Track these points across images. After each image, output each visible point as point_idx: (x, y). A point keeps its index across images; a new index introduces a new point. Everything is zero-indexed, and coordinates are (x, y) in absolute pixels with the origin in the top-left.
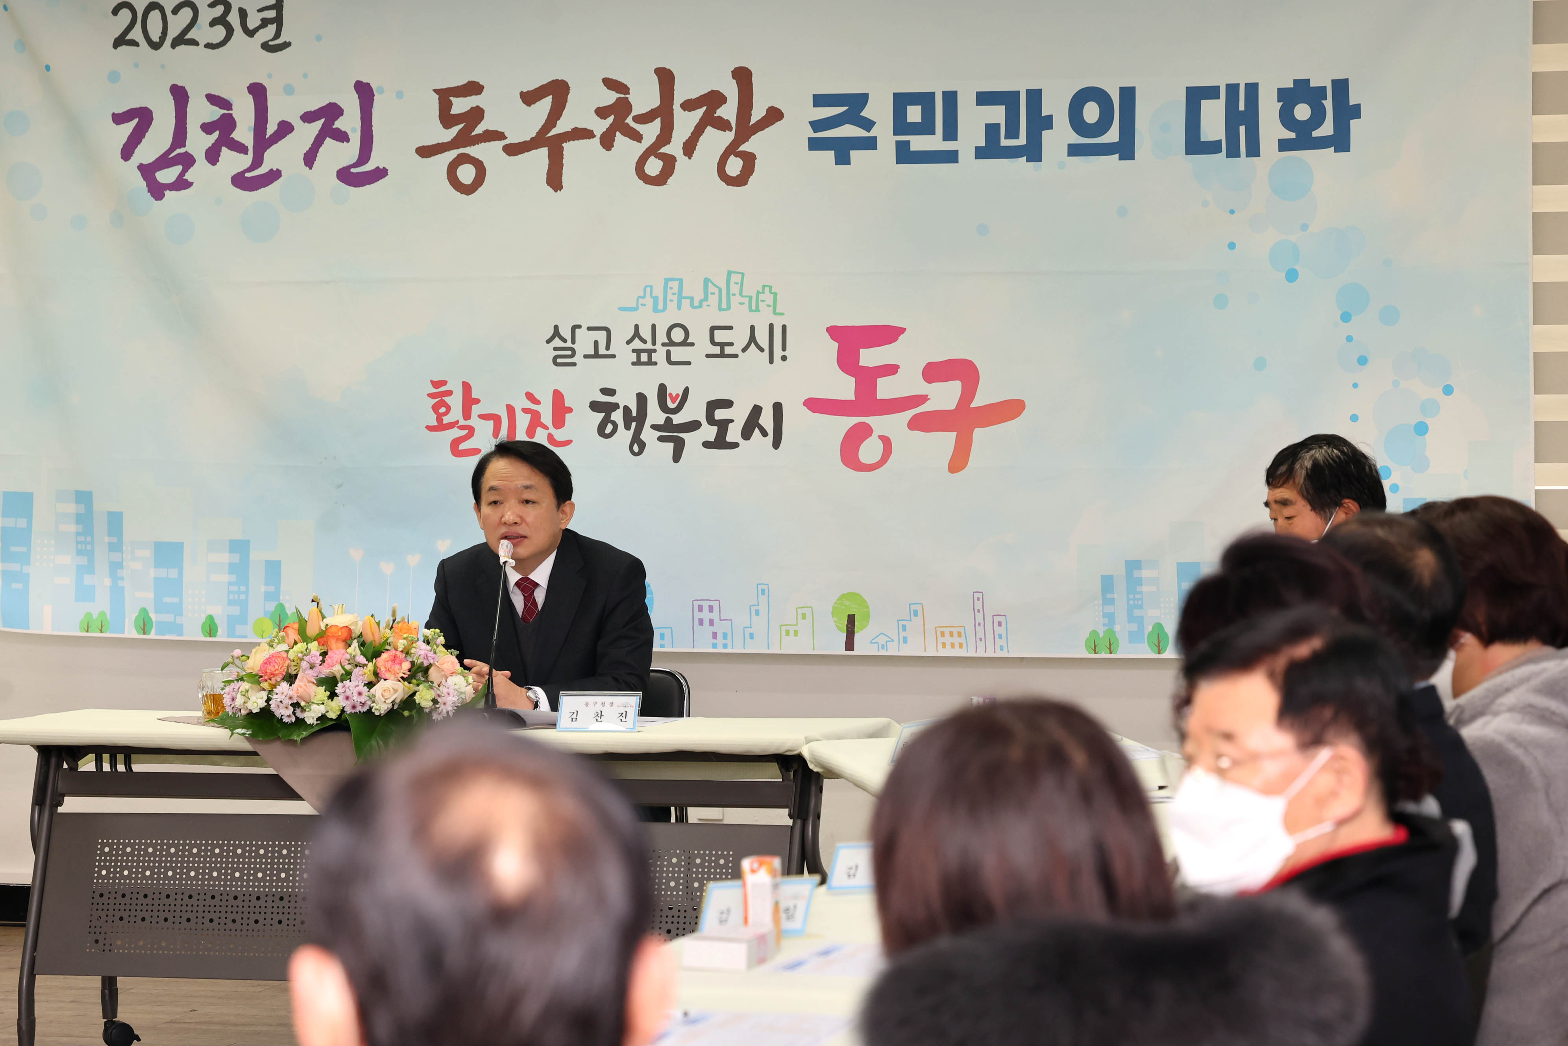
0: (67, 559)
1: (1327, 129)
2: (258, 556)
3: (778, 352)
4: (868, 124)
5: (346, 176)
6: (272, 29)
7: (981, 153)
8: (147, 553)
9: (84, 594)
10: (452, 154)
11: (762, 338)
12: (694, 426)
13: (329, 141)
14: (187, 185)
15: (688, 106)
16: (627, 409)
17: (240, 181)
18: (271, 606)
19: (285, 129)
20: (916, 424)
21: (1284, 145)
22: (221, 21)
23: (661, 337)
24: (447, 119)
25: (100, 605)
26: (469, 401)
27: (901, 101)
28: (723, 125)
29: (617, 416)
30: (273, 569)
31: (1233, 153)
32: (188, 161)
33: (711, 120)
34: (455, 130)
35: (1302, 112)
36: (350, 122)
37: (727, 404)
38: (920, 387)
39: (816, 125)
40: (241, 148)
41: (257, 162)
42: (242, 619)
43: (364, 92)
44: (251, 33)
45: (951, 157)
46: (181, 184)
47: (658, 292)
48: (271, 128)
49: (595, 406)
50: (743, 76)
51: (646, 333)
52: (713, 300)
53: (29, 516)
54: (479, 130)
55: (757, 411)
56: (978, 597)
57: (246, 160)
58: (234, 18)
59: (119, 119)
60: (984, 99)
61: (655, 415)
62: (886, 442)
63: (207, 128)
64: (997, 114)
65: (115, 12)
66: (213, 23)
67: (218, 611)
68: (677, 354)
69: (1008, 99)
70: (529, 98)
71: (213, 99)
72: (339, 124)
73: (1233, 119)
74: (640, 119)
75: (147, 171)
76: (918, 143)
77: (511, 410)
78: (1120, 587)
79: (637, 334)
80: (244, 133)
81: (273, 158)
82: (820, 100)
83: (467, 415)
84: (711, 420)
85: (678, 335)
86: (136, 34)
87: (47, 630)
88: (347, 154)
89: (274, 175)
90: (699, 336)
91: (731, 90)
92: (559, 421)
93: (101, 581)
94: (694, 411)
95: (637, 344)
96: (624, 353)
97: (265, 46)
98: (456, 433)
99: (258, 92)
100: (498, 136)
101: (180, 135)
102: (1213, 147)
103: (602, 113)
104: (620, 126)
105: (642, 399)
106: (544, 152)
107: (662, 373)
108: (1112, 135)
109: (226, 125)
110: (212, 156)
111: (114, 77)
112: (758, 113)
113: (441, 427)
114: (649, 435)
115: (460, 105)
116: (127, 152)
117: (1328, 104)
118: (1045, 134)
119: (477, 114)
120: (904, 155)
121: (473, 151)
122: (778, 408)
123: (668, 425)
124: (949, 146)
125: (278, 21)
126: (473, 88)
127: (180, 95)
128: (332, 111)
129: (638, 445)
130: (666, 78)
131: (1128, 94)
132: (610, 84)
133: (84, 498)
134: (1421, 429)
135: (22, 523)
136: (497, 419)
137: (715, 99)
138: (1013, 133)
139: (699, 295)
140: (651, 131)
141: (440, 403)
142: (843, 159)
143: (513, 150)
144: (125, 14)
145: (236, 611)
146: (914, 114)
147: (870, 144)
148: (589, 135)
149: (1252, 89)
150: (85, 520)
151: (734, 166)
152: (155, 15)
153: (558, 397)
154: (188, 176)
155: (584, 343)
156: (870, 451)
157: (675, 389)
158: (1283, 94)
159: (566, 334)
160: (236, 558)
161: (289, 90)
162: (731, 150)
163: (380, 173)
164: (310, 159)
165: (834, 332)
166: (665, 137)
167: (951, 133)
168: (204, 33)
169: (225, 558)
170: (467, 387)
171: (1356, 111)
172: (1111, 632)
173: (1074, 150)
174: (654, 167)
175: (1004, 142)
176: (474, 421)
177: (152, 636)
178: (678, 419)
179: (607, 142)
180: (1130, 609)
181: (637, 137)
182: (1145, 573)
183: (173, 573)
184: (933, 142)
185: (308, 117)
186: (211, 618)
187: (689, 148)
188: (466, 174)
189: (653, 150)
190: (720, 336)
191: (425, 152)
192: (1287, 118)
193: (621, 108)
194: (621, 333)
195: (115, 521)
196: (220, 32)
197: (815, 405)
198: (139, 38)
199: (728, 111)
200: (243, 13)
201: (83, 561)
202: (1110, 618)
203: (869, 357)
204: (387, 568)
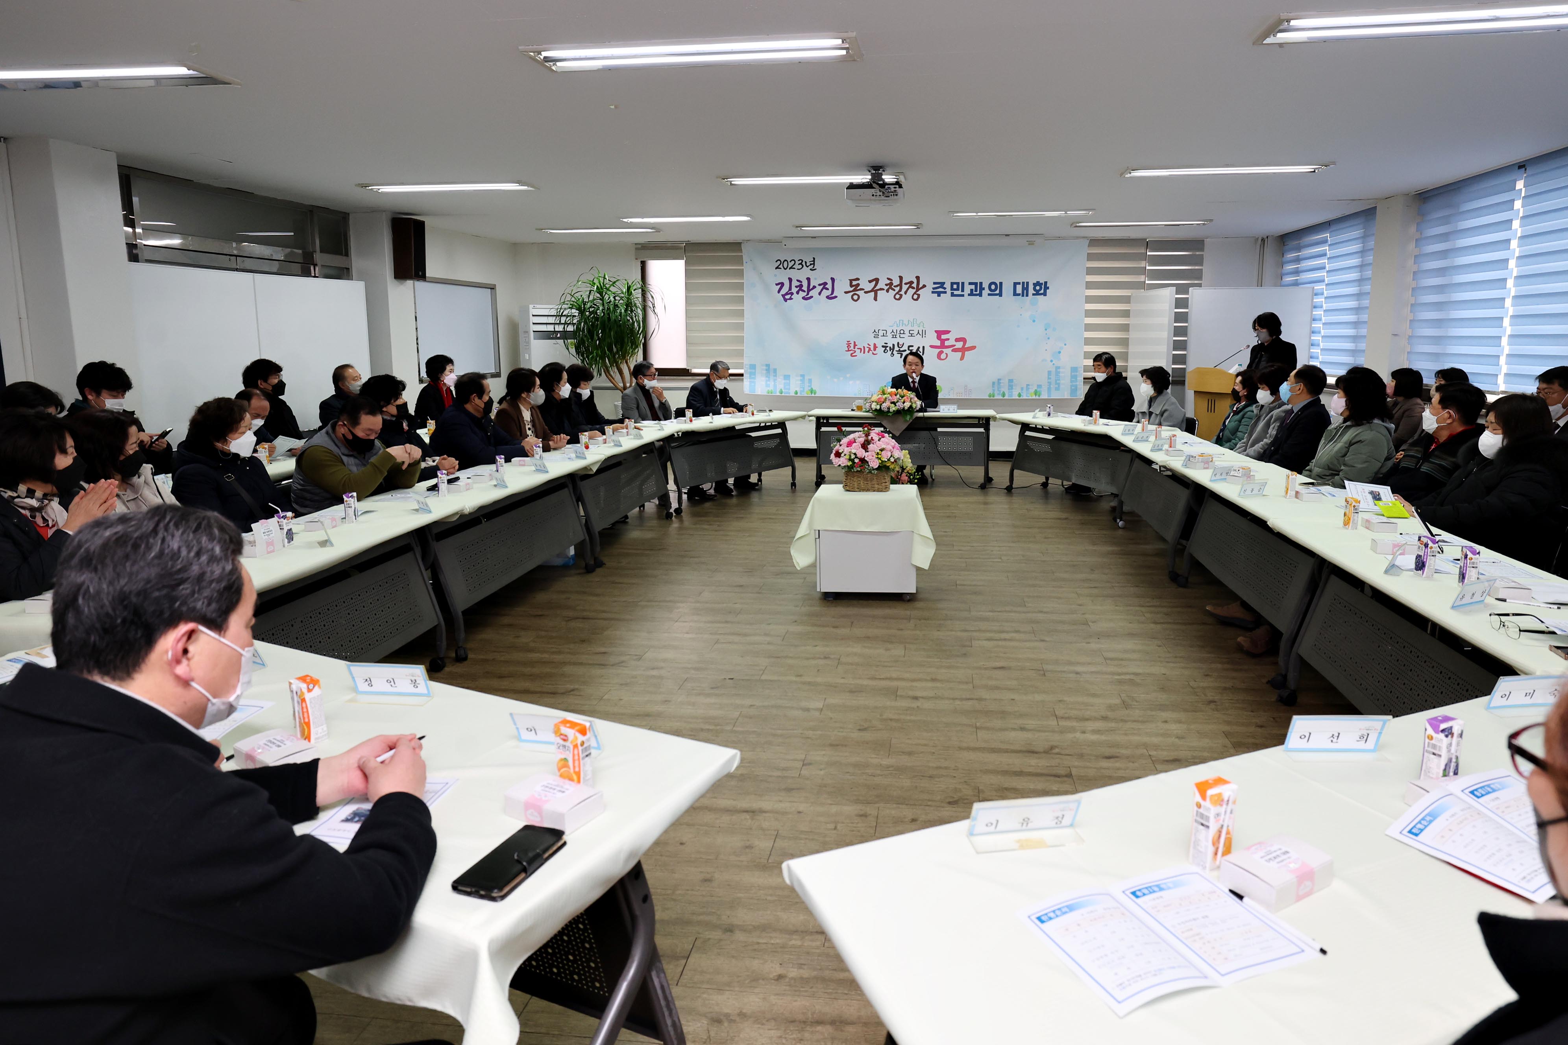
0: (764, 378)
1: (1042, 292)
2: (806, 378)
3: (924, 336)
4: (945, 288)
5: (828, 297)
6: (812, 266)
7: (969, 295)
8: (782, 377)
9: (767, 386)
10: (853, 293)
11: (921, 333)
12: (905, 351)
13: (824, 290)
14: (792, 299)
15: (906, 284)
16: (890, 347)
17: (804, 298)
18: (810, 388)
19: (814, 287)
20: (953, 351)
21: (1033, 295)
22: (801, 264)
23: (898, 332)
24: (851, 286)
25: (771, 388)
26: (855, 345)
27: (952, 284)
28: (913, 288)
29: (888, 349)
30: (810, 380)
31: (1023, 296)
32: (792, 294)
33: (910, 287)
34: (853, 288)
35: (1038, 288)
36: (829, 286)
37: (913, 346)
38: (954, 343)
39: (934, 288)
40: (804, 291)
41: (808, 294)
42: (803, 391)
43: (833, 280)
44: (807, 267)
45: (963, 296)
46: (791, 299)
47: (898, 323)
48: (811, 287)
49: (883, 346)
50: (918, 278)
51: (895, 331)
52: (910, 325)
53: (755, 369)
54: (859, 288)
55: (919, 348)
56: (966, 386)
57: (806, 293)
58: (804, 263)
59: (777, 284)
60: (970, 284)
61: (896, 348)
62: (947, 354)
63: (796, 287)
64: (973, 287)
65: (776, 261)
66: (799, 264)
67: (798, 389)
68: (902, 336)
69: (976, 284)
70: (870, 282)
71: (798, 281)
72: (826, 286)
73: (1023, 289)
74: (895, 286)
75: (783, 296)
76: (956, 292)
77: (864, 347)
78: (996, 384)
79: (893, 331)
80: (805, 288)
81: (811, 293)
82: (935, 283)
83: (854, 348)
84: (909, 349)
85: (902, 332)
86: (781, 266)
87: (759, 393)
88: (829, 292)
89: (812, 297)
90: (907, 332)
91: (915, 281)
92: (875, 350)
93: (772, 383)
94: (905, 347)
95: (893, 334)
96: (890, 335)
97: (811, 269)
98: (852, 352)
99: (808, 279)
100: (863, 289)
101: (790, 289)
102: (1019, 295)
103: (886, 285)
104: (890, 288)
105: (894, 345)
106: (873, 293)
107: (898, 340)
108: (997, 292)
109: (801, 286)
110: (798, 293)
111: (775, 276)
112: (921, 286)
113: (849, 351)
114: (895, 352)
115: (854, 283)
116: (779, 292)
117: (1043, 286)
118: (983, 291)
119: (858, 285)
120: (953, 295)
121: (856, 292)
122: (923, 347)
123: (899, 350)
124: (962, 293)
125: (814, 264)
126: (858, 279)
127: (790, 280)
128: (825, 284)
129: (893, 354)
130: (901, 278)
131: (1001, 283)
132: (888, 279)
133: (768, 365)
134: (1060, 352)
135: (754, 371)
136: (861, 349)
137: (912, 283)
138: (976, 291)
139: (907, 324)
140: (897, 289)
141: (849, 346)
142: (939, 296)
143: (866, 292)
144: (779, 262)
145: (802, 389)
146: (955, 286)
147: (945, 292)
148: (883, 289)
149: (1028, 283)
150: (768, 370)
151: (915, 297)
152: (786, 262)
153: (875, 345)
154: (792, 297)
155: (881, 333)
156: (943, 356)
157: (901, 343)
158: (1034, 284)
159: (877, 331)
160: (802, 378)
161: (815, 279)
162: (915, 293)
163: (836, 297)
164: (820, 294)
165: (936, 331)
166: (900, 290)
167: (963, 291)
168: (797, 266)
169: (799, 378)
170: (855, 342)
171: (1048, 288)
172: (993, 393)
173: (989, 295)
174: (898, 296)
175: (974, 293)
176: (856, 349)
177: (783, 395)
178: (901, 349)
179: (888, 291)
180: (998, 388)
181: (894, 290)
182: (1001, 381)
183: (788, 381)
184: (959, 292)
185: (820, 285)
186: (796, 391)
187: (906, 293)
188: (855, 297)
189: (897, 293)
190: (911, 332)
191: (846, 293)
192: (1034, 289)
193: (891, 284)
194: (889, 331)
195: (775, 371)
196: (801, 266)
197: (932, 347)
198: (782, 268)
199: (914, 285)
200: (806, 262)
201: (767, 379)
202: (994, 390)
203: (943, 337)
204: (835, 380)
